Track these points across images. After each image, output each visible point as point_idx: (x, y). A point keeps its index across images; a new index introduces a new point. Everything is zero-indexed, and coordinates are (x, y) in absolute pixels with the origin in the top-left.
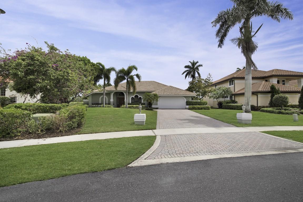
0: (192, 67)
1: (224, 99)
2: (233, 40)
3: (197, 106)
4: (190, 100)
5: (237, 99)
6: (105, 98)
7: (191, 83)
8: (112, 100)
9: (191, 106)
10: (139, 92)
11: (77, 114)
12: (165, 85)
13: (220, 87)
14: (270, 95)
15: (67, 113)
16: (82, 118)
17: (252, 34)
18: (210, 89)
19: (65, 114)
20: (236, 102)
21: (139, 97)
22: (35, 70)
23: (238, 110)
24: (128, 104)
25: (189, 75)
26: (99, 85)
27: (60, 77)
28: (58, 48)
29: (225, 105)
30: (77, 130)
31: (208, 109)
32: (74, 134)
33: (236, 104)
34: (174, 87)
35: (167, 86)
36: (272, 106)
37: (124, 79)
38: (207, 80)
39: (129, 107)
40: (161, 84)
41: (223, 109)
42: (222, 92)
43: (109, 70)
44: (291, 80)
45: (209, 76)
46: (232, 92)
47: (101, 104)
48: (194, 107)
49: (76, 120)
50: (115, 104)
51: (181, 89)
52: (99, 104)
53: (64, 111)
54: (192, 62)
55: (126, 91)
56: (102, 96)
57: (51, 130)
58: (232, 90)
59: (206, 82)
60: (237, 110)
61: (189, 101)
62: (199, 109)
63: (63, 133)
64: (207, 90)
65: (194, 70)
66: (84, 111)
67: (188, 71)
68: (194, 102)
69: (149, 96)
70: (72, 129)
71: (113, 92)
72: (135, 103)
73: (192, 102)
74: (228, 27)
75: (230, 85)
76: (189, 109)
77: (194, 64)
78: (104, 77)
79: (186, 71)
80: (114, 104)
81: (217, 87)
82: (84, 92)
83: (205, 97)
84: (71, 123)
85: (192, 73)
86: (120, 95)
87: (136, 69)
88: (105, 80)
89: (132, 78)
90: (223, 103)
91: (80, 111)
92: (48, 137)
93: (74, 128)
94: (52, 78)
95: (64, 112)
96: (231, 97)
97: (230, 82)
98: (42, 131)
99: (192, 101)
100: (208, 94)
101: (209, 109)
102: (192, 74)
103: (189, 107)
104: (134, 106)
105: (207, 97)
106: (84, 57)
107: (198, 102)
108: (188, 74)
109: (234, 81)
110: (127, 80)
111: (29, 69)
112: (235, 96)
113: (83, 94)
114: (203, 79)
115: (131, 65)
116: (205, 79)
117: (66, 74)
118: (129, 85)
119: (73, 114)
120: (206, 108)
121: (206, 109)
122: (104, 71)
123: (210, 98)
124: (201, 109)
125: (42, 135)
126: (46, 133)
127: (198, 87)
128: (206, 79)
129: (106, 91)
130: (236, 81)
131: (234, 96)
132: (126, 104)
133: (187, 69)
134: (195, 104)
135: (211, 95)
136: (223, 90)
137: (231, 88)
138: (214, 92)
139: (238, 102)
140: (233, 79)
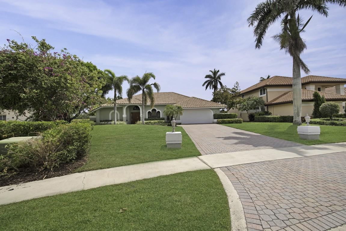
0: (213, 76)
1: (255, 110)
2: (275, 37)
3: (227, 119)
4: (218, 112)
5: (271, 110)
6: (117, 113)
7: (215, 94)
8: (124, 116)
9: (221, 119)
10: (157, 105)
11: (76, 137)
12: (186, 96)
13: (249, 97)
14: (312, 104)
15: (58, 136)
16: (84, 144)
17: (300, 28)
18: (238, 100)
19: (54, 137)
20: (270, 114)
21: (157, 111)
22: (19, 75)
24: (145, 120)
25: (211, 85)
26: (108, 99)
27: (55, 84)
28: (51, 45)
29: (258, 118)
30: (76, 164)
31: (240, 122)
32: (72, 173)
33: (270, 116)
34: (198, 98)
35: (189, 97)
36: (316, 116)
37: (140, 89)
38: (234, 90)
39: (146, 123)
40: (181, 95)
41: (256, 121)
42: (253, 103)
43: (121, 79)
44: (327, 88)
45: (236, 85)
46: (265, 102)
47: (111, 121)
48: (224, 121)
49: (73, 147)
50: (129, 120)
51: (206, 101)
52: (109, 121)
53: (52, 133)
54: (213, 71)
55: (142, 104)
56: (113, 111)
57: (28, 167)
58: (265, 99)
59: (232, 91)
61: (216, 114)
62: (229, 122)
63: (51, 171)
64: (235, 101)
65: (215, 79)
66: (88, 131)
67: (209, 81)
69: (172, 109)
70: (67, 163)
71: (126, 105)
72: (153, 118)
73: (221, 114)
74: (268, 23)
75: (261, 94)
76: (218, 123)
77: (215, 73)
78: (114, 87)
79: (206, 82)
80: (127, 121)
81: (246, 97)
82: (90, 107)
83: (233, 109)
84: (66, 152)
85: (214, 83)
86: (134, 109)
87: (154, 77)
88: (115, 91)
89: (149, 88)
90: (255, 116)
91: (81, 132)
92: (21, 182)
93: (71, 160)
94: (43, 86)
95: (52, 135)
96: (263, 109)
97: (261, 91)
98: (10, 170)
100: (236, 105)
103: (217, 121)
104: (152, 121)
106: (89, 62)
107: (228, 114)
108: (209, 84)
110: (143, 90)
111: (10, 74)
112: (268, 107)
113: (89, 109)
114: (229, 89)
115: (147, 73)
116: (231, 89)
117: (63, 80)
118: (146, 97)
119: (69, 136)
120: (238, 121)
121: (238, 123)
122: (114, 80)
124: (232, 123)
125: (9, 178)
126: (18, 174)
128: (233, 88)
129: (117, 105)
130: (269, 90)
132: (143, 120)
133: (208, 79)
134: (224, 117)
135: (240, 106)
136: (254, 100)
137: (263, 97)
138: (243, 103)
139: (272, 114)
140: (266, 88)
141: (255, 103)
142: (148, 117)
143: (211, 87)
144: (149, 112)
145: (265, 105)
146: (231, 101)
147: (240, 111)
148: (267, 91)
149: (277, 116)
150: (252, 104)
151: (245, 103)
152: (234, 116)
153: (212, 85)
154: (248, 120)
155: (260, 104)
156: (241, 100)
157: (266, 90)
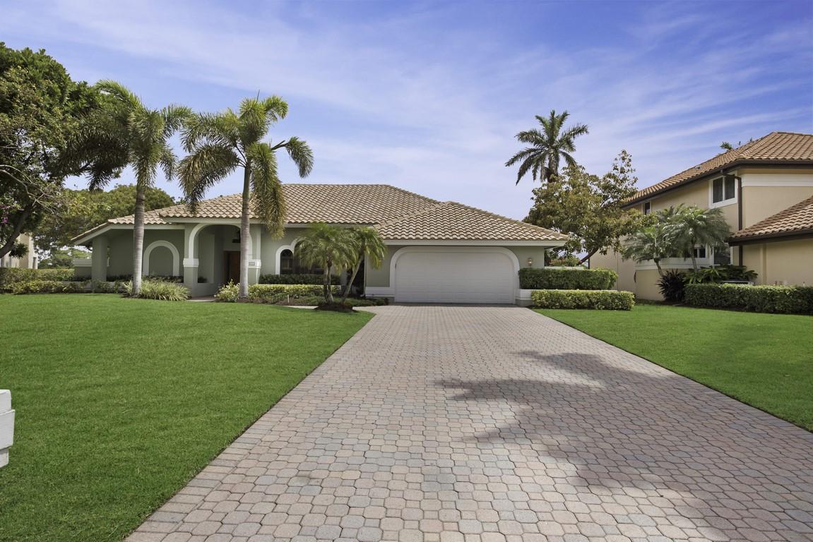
0: (546, 137)
1: (689, 260)
3: (572, 291)
4: (539, 264)
5: (753, 262)
7: (542, 196)
8: (190, 262)
9: (545, 291)
13: (669, 209)
18: (624, 219)
20: (751, 276)
23: (775, 312)
24: (263, 280)
25: (536, 167)
29: (701, 290)
31: (621, 305)
33: (749, 286)
34: (466, 208)
35: (435, 202)
38: (612, 182)
40: (414, 195)
41: (689, 304)
42: (683, 230)
45: (620, 164)
46: (731, 230)
48: (559, 297)
51: (496, 217)
54: (547, 117)
56: (156, 245)
58: (731, 218)
59: (607, 187)
60: (767, 312)
61: (531, 269)
62: (579, 305)
64: (611, 222)
65: (553, 149)
67: (532, 153)
68: (554, 271)
71: (195, 224)
73: (548, 271)
75: (717, 198)
76: (530, 308)
77: (553, 125)
79: (522, 154)
80: (200, 281)
81: (655, 211)
83: (605, 253)
85: (547, 161)
89: (266, 159)
90: (688, 281)
96: (721, 257)
97: (717, 186)
99: (546, 268)
100: (614, 240)
101: (625, 308)
102: (546, 166)
103: (532, 295)
105: (610, 250)
107: (576, 271)
108: (530, 162)
109: (740, 180)
110: (247, 167)
112: (745, 247)
114: (594, 178)
116: (601, 178)
120: (613, 300)
121: (612, 309)
123: (627, 255)
124: (590, 306)
127: (571, 208)
128: (609, 176)
130: (749, 181)
131: (737, 248)
133: (530, 146)
134: (561, 282)
135: (631, 243)
136: (686, 219)
137: (724, 210)
138: (643, 231)
139: (761, 276)
140: (735, 173)
141: (690, 231)
142: (282, 271)
143: (538, 174)
144: (286, 254)
145: (733, 242)
146: (598, 220)
147: (630, 260)
148: (743, 185)
149: (779, 288)
150: (677, 235)
151: (651, 232)
152: (602, 281)
153: (540, 168)
154: (661, 297)
155: (711, 238)
156: (634, 218)
157: (736, 182)
